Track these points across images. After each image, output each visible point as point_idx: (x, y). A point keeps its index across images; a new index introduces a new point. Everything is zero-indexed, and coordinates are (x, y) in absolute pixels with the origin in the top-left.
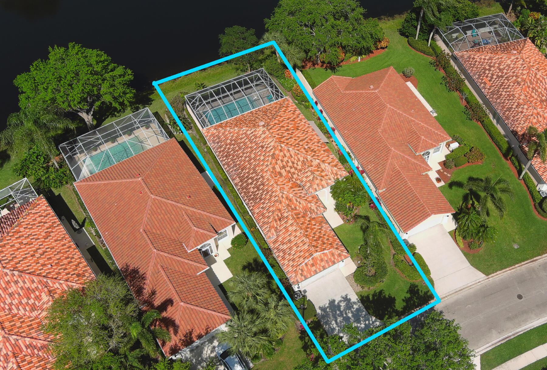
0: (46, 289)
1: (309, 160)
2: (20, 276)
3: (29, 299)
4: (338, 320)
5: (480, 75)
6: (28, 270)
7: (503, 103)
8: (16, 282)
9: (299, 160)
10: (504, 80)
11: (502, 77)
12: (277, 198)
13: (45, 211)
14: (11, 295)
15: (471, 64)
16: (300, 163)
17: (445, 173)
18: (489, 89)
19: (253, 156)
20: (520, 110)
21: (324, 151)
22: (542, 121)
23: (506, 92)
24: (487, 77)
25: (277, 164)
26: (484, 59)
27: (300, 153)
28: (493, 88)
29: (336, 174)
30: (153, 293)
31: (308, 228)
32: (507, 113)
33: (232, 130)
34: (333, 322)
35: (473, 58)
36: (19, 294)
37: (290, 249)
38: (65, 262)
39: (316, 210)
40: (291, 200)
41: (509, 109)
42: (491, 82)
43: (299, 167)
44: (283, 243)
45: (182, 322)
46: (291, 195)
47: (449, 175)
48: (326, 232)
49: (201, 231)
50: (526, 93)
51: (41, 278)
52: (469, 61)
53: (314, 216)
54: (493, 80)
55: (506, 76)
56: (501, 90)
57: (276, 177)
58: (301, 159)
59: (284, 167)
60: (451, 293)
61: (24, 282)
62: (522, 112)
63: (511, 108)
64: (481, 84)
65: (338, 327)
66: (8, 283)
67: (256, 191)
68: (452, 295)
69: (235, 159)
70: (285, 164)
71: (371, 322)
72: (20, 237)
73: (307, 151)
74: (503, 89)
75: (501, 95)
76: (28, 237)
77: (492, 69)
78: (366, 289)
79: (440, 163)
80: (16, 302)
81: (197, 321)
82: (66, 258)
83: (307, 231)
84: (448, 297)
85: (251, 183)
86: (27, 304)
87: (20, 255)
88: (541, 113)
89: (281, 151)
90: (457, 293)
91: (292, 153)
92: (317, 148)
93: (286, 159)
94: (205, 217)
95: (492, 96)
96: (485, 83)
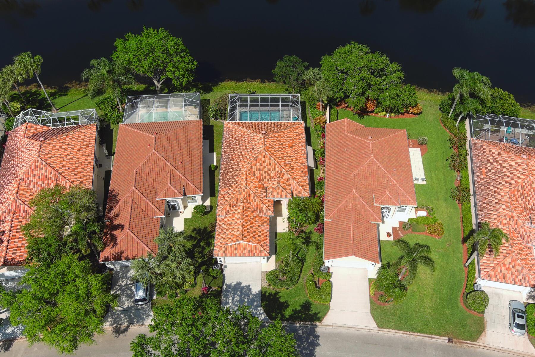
0: (55, 181)
1: (283, 172)
2: (45, 166)
3: (43, 183)
4: (236, 299)
5: (480, 165)
6: (53, 164)
7: (487, 195)
8: (41, 169)
9: (275, 169)
10: (499, 177)
11: (499, 173)
12: (240, 189)
13: (91, 133)
14: (34, 175)
15: (479, 153)
16: (274, 172)
17: (400, 232)
18: (481, 179)
19: (243, 153)
20: (498, 207)
21: (302, 172)
22: (513, 225)
23: (494, 187)
24: (486, 168)
25: (255, 165)
26: (493, 153)
27: (278, 164)
28: (485, 180)
29: (300, 192)
30: (118, 215)
31: (250, 221)
32: (484, 205)
33: (242, 129)
34: (231, 298)
35: (484, 149)
36: (39, 177)
37: (228, 229)
38: (79, 170)
39: (265, 212)
40: (249, 195)
41: (488, 203)
42: (487, 174)
43: (272, 175)
44: (225, 224)
45: (122, 243)
46: (251, 192)
47: (401, 235)
48: (263, 230)
49: (173, 189)
50: (512, 195)
51: (57, 173)
52: (479, 150)
53: (261, 215)
54: (490, 173)
55: (503, 174)
56: (492, 184)
57: (249, 174)
58: (277, 169)
59: (260, 170)
60: (338, 325)
61: (46, 171)
62: (498, 210)
63: (491, 202)
64: (477, 172)
65: (232, 303)
66: (37, 167)
67: (230, 179)
68: (338, 328)
69: (232, 151)
70: (262, 168)
71: (258, 313)
72: (62, 143)
73: (285, 166)
74: (494, 184)
75: (489, 188)
76: (68, 145)
77: (495, 164)
78: (271, 288)
79: (400, 223)
80: (35, 181)
81: (131, 247)
82: (81, 168)
83: (246, 223)
84: (334, 327)
85: (231, 172)
86: (41, 185)
87: (54, 153)
88: (516, 218)
89: (264, 157)
90: (343, 328)
91: (272, 162)
92: (297, 167)
93: (264, 164)
94: (183, 181)
95: (480, 186)
96: (481, 173)
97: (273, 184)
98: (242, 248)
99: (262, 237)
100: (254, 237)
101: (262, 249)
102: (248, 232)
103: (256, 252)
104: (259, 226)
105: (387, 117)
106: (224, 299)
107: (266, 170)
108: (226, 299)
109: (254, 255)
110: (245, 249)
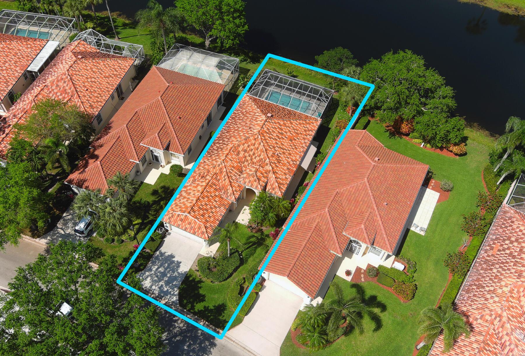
0: (70, 97)
1: (266, 162)
2: (69, 81)
3: (61, 95)
4: (160, 269)
5: (497, 239)
6: (76, 81)
7: (483, 277)
8: (65, 82)
9: (259, 156)
10: (512, 262)
11: (514, 257)
12: (215, 163)
13: (125, 66)
14: (57, 86)
15: (503, 224)
16: (258, 158)
17: (362, 276)
18: (488, 256)
20: (488, 296)
21: (288, 169)
22: (496, 327)
23: (498, 271)
24: (502, 245)
25: (243, 144)
26: (521, 231)
27: (265, 152)
28: (492, 258)
29: (273, 189)
30: (101, 146)
32: (475, 287)
34: (156, 267)
35: (513, 222)
36: (60, 88)
38: (96, 95)
39: (228, 195)
40: (221, 172)
41: (480, 286)
42: (498, 253)
43: (255, 161)
44: (186, 192)
45: (89, 172)
46: (225, 170)
47: (363, 280)
48: (217, 212)
49: (158, 140)
50: (516, 290)
51: (74, 90)
52: (505, 220)
53: (224, 196)
54: (503, 252)
55: (518, 260)
56: (497, 266)
57: (233, 151)
58: (262, 157)
59: (245, 151)
60: (240, 344)
61: (67, 85)
62: (486, 299)
63: (484, 287)
64: (488, 246)
65: (155, 272)
66: (62, 79)
67: (215, 150)
68: (238, 346)
69: (233, 123)
70: (248, 150)
72: (95, 66)
73: (272, 156)
74: (500, 267)
75: (491, 269)
76: (99, 69)
77: (516, 244)
78: (198, 273)
79: (369, 265)
80: (55, 91)
81: (95, 180)
82: (99, 94)
84: (234, 344)
86: (58, 96)
87: (83, 72)
88: (504, 319)
89: (255, 139)
90: (243, 349)
91: (261, 147)
92: (286, 162)
93: (252, 147)
94: (172, 136)
95: (482, 263)
96: (492, 248)
97: (251, 171)
98: (187, 221)
99: (212, 219)
100: (203, 215)
101: (205, 230)
102: (199, 208)
103: (198, 231)
104: (215, 207)
105: (422, 146)
106: (151, 264)
107: (251, 153)
108: (152, 265)
109: (194, 233)
110: (190, 223)
